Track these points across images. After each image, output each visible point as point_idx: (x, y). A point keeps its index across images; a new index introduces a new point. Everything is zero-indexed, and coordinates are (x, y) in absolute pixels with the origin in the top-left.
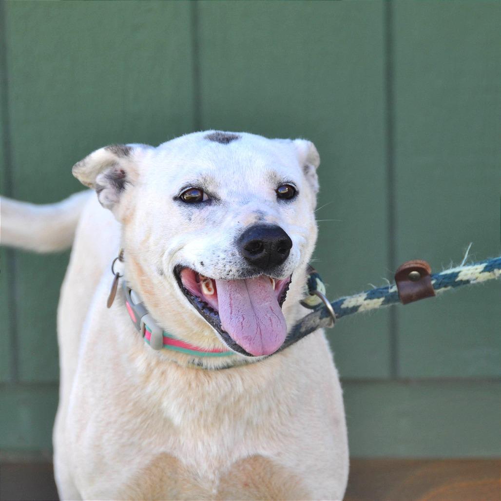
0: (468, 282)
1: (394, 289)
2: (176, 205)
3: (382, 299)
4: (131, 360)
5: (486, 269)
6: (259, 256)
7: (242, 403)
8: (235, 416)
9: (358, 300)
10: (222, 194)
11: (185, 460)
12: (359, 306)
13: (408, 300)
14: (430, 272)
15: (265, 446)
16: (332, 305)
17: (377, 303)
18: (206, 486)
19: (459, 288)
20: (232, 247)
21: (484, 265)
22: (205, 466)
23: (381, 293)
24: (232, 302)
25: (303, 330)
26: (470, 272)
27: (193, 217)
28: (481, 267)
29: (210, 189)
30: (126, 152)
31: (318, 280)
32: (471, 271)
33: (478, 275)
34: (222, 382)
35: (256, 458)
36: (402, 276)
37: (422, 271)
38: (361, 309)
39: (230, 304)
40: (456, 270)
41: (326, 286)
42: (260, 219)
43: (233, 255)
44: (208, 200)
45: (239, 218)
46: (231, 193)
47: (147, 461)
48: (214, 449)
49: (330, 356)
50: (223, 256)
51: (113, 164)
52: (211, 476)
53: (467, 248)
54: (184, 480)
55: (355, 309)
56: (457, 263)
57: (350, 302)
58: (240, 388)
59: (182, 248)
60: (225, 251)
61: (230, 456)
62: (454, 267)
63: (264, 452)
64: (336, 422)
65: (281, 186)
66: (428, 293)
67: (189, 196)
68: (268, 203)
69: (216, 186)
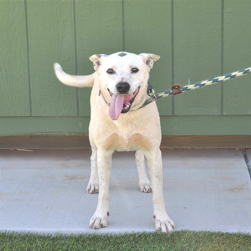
0: (190, 89)
1: (172, 91)
3: (168, 94)
4: (105, 109)
5: (195, 86)
7: (133, 120)
8: (131, 123)
9: (162, 94)
11: (120, 135)
12: (163, 96)
13: (175, 94)
14: (181, 87)
15: (140, 131)
16: (156, 96)
17: (167, 95)
18: (125, 141)
19: (188, 91)
20: (115, 87)
22: (125, 136)
23: (168, 92)
25: (148, 102)
26: (191, 87)
30: (100, 57)
31: (152, 89)
33: (193, 87)
34: (127, 115)
35: (138, 134)
36: (173, 88)
37: (179, 87)
38: (163, 97)
40: (187, 86)
41: (154, 91)
42: (122, 80)
44: (114, 73)
45: (118, 79)
47: (110, 135)
48: (127, 132)
49: (157, 109)
50: (113, 89)
51: (97, 59)
52: (126, 138)
54: (120, 139)
55: (162, 96)
56: (188, 84)
57: (160, 95)
58: (132, 116)
59: (108, 84)
61: (131, 133)
62: (187, 85)
63: (140, 133)
64: (158, 125)
65: (133, 69)
66: (180, 92)
67: (109, 71)
68: (128, 74)
69: (116, 69)
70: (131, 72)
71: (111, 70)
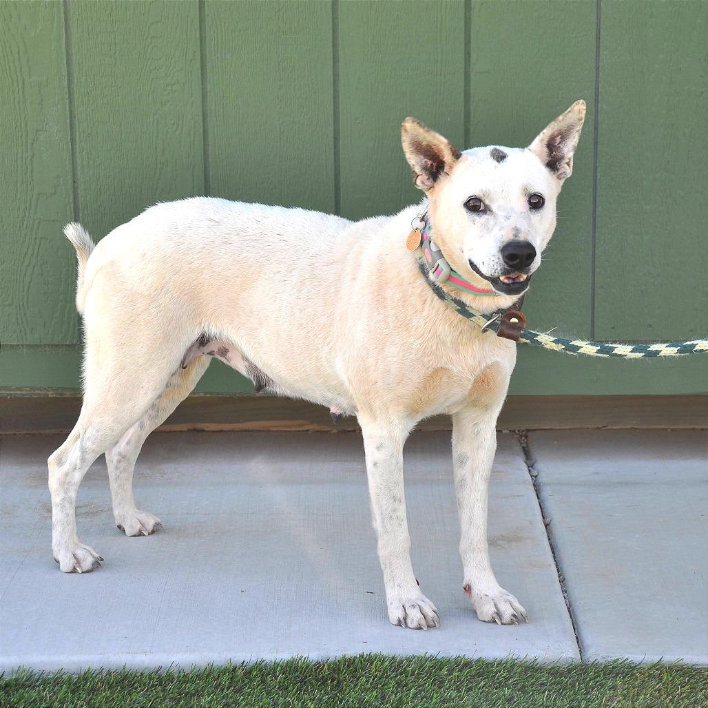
2: (464, 210)
6: (515, 262)
10: (494, 207)
18: (466, 384)
20: (497, 254)
21: (555, 338)
27: (476, 223)
28: (553, 339)
29: (486, 201)
42: (516, 236)
43: (499, 259)
44: (484, 210)
45: (503, 232)
46: (499, 207)
50: (493, 259)
52: (470, 377)
53: (552, 328)
60: (494, 256)
61: (480, 363)
65: (531, 197)
67: (472, 203)
68: (523, 214)
69: (491, 201)
70: (528, 208)
71: (476, 202)
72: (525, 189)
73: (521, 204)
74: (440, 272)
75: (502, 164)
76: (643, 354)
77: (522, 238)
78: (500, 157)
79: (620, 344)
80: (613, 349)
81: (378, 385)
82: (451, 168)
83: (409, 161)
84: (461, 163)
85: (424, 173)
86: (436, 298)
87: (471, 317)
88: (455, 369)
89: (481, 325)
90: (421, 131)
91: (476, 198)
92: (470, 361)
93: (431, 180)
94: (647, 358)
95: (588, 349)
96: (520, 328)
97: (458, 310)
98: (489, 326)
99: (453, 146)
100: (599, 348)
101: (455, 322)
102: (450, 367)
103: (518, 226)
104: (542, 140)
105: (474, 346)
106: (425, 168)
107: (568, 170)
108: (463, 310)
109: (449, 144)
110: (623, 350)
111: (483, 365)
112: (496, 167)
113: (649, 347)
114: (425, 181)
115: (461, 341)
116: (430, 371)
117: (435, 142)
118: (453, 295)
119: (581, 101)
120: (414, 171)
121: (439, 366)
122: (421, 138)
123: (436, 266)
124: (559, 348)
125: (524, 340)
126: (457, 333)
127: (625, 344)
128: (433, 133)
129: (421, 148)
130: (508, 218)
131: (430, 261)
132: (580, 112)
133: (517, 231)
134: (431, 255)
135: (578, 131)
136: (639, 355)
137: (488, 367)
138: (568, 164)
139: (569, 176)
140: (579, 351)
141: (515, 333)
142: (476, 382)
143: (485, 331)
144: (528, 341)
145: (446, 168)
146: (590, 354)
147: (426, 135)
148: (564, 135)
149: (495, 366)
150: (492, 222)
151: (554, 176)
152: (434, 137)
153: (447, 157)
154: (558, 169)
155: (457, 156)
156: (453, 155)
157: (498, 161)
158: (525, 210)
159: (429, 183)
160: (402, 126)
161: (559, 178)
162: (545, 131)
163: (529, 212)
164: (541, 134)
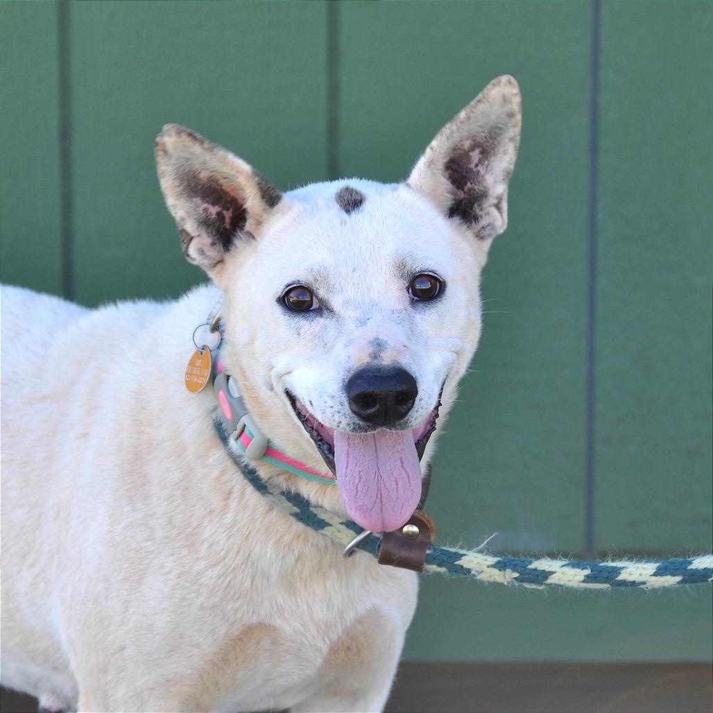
0: (469, 571)
6: (371, 411)
10: (336, 302)
21: (496, 559)
24: (350, 449)
26: (476, 561)
27: (302, 331)
28: (492, 560)
29: (322, 293)
32: (479, 560)
39: (347, 453)
42: (375, 357)
43: (341, 404)
44: (318, 309)
45: (350, 351)
46: (346, 302)
50: (330, 403)
52: (319, 644)
53: (489, 537)
59: (290, 373)
60: (333, 397)
62: (461, 548)
67: (293, 297)
68: (396, 316)
69: (329, 291)
70: (407, 302)
71: (303, 294)
72: (401, 266)
73: (394, 294)
74: (248, 441)
75: (356, 216)
76: (678, 578)
77: (386, 360)
78: (351, 202)
79: (631, 559)
80: (617, 571)
81: (126, 653)
82: (259, 223)
83: (173, 212)
84: (278, 216)
85: (204, 235)
86: (250, 489)
87: (323, 528)
88: (288, 626)
89: (344, 541)
90: (197, 149)
91: (301, 287)
92: (320, 613)
93: (219, 247)
94: (687, 586)
95: (567, 575)
96: (424, 545)
97: (296, 515)
98: (360, 545)
99: (263, 179)
100: (588, 572)
101: (287, 539)
102: (278, 622)
103: (381, 337)
104: (431, 163)
105: (328, 584)
106: (205, 223)
107: (497, 219)
108: (306, 513)
109: (255, 174)
110: (638, 571)
111: (350, 617)
112: (343, 223)
113: (690, 563)
114: (205, 249)
115: (301, 573)
116: (236, 630)
117: (225, 170)
118: (282, 482)
119: (504, 78)
120: (183, 231)
121: (255, 620)
122: (197, 165)
123: (239, 427)
124: (507, 577)
125: (433, 568)
126: (291, 560)
127: (639, 561)
128: (221, 152)
129: (197, 184)
130: (363, 322)
131: (228, 415)
132: (505, 100)
133: (379, 345)
134: (231, 405)
135: (512, 139)
136: (671, 580)
137: (360, 621)
138: (498, 206)
139: (501, 231)
140: (549, 581)
141: (413, 555)
142: (333, 650)
143: (351, 552)
144: (443, 570)
145: (249, 226)
146: (570, 584)
147: (207, 156)
148: (486, 147)
149: (373, 619)
150: (332, 333)
151: (469, 234)
152: (224, 161)
153: (252, 201)
154: (476, 218)
155: (271, 200)
156: (263, 197)
157: (348, 211)
158: (400, 307)
159: (213, 253)
160: (157, 144)
161: (480, 237)
162: (434, 143)
163: (410, 309)
164: (428, 150)
